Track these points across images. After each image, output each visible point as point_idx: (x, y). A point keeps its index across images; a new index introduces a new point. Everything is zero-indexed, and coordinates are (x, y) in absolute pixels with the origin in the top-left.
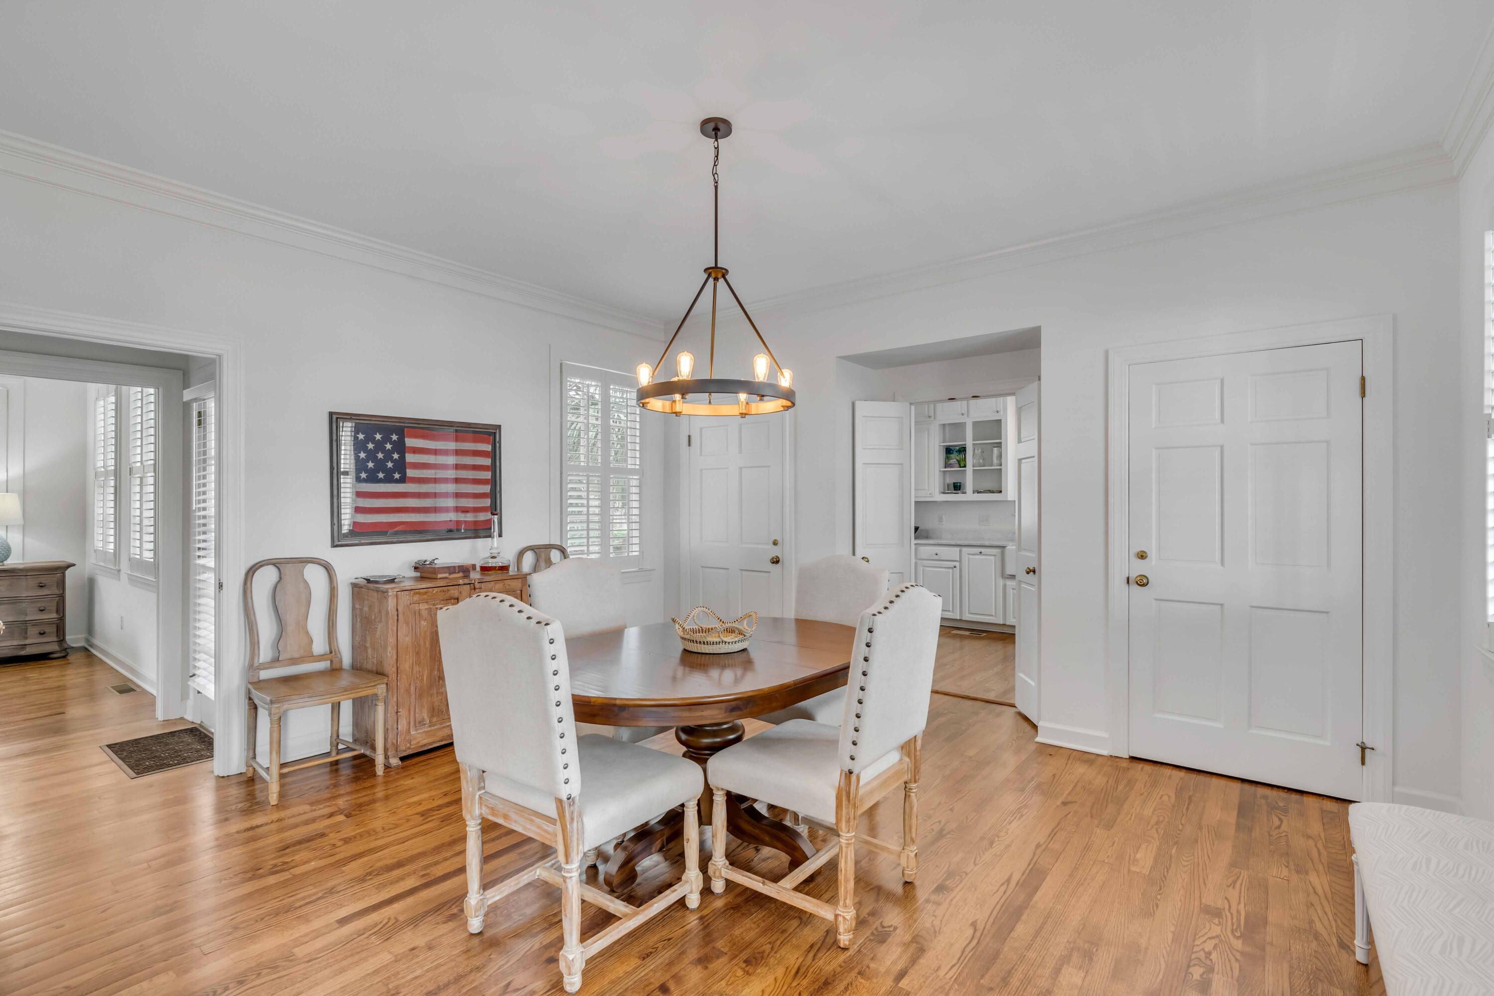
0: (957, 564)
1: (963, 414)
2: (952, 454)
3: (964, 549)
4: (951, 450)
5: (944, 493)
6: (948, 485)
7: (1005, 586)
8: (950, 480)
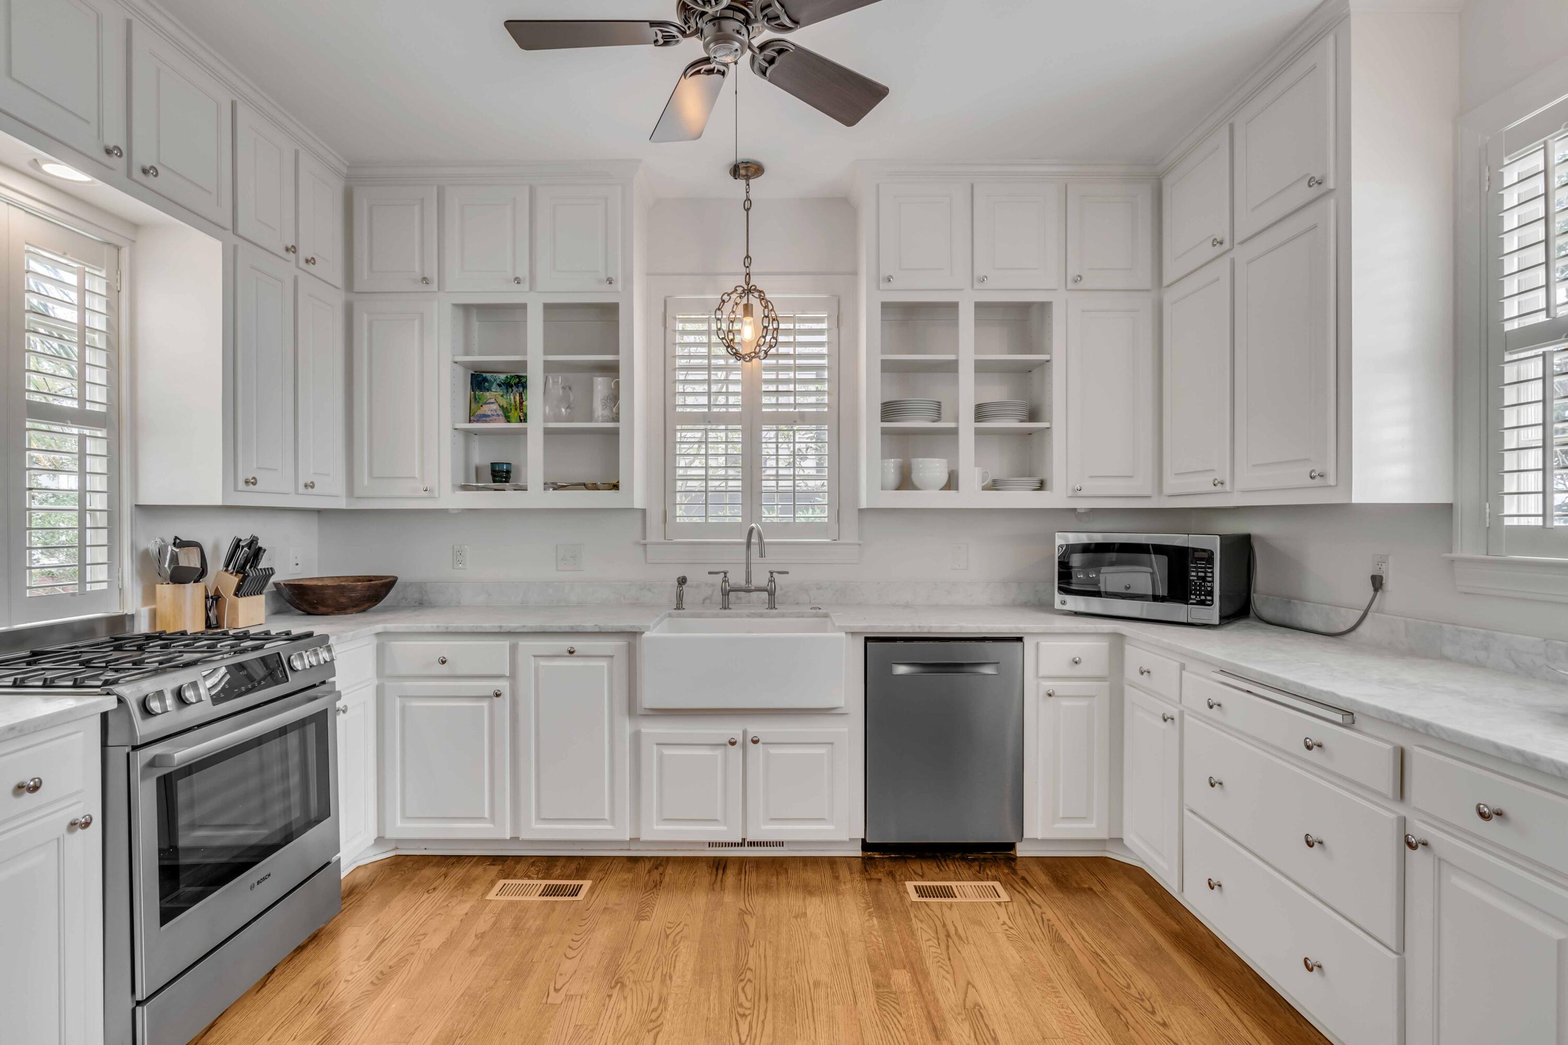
0: (503, 685)
1: (518, 280)
2: (488, 390)
3: (525, 644)
4: (485, 380)
5: (465, 488)
6: (477, 469)
7: (636, 738)
8: (483, 457)
